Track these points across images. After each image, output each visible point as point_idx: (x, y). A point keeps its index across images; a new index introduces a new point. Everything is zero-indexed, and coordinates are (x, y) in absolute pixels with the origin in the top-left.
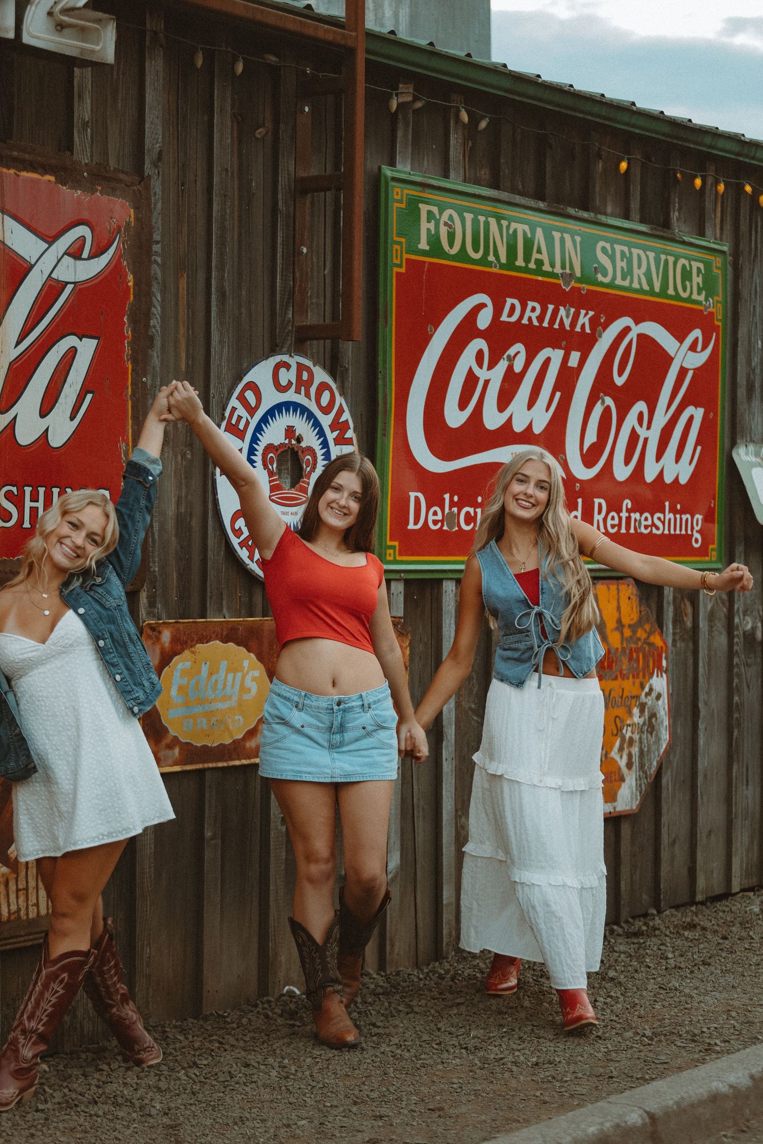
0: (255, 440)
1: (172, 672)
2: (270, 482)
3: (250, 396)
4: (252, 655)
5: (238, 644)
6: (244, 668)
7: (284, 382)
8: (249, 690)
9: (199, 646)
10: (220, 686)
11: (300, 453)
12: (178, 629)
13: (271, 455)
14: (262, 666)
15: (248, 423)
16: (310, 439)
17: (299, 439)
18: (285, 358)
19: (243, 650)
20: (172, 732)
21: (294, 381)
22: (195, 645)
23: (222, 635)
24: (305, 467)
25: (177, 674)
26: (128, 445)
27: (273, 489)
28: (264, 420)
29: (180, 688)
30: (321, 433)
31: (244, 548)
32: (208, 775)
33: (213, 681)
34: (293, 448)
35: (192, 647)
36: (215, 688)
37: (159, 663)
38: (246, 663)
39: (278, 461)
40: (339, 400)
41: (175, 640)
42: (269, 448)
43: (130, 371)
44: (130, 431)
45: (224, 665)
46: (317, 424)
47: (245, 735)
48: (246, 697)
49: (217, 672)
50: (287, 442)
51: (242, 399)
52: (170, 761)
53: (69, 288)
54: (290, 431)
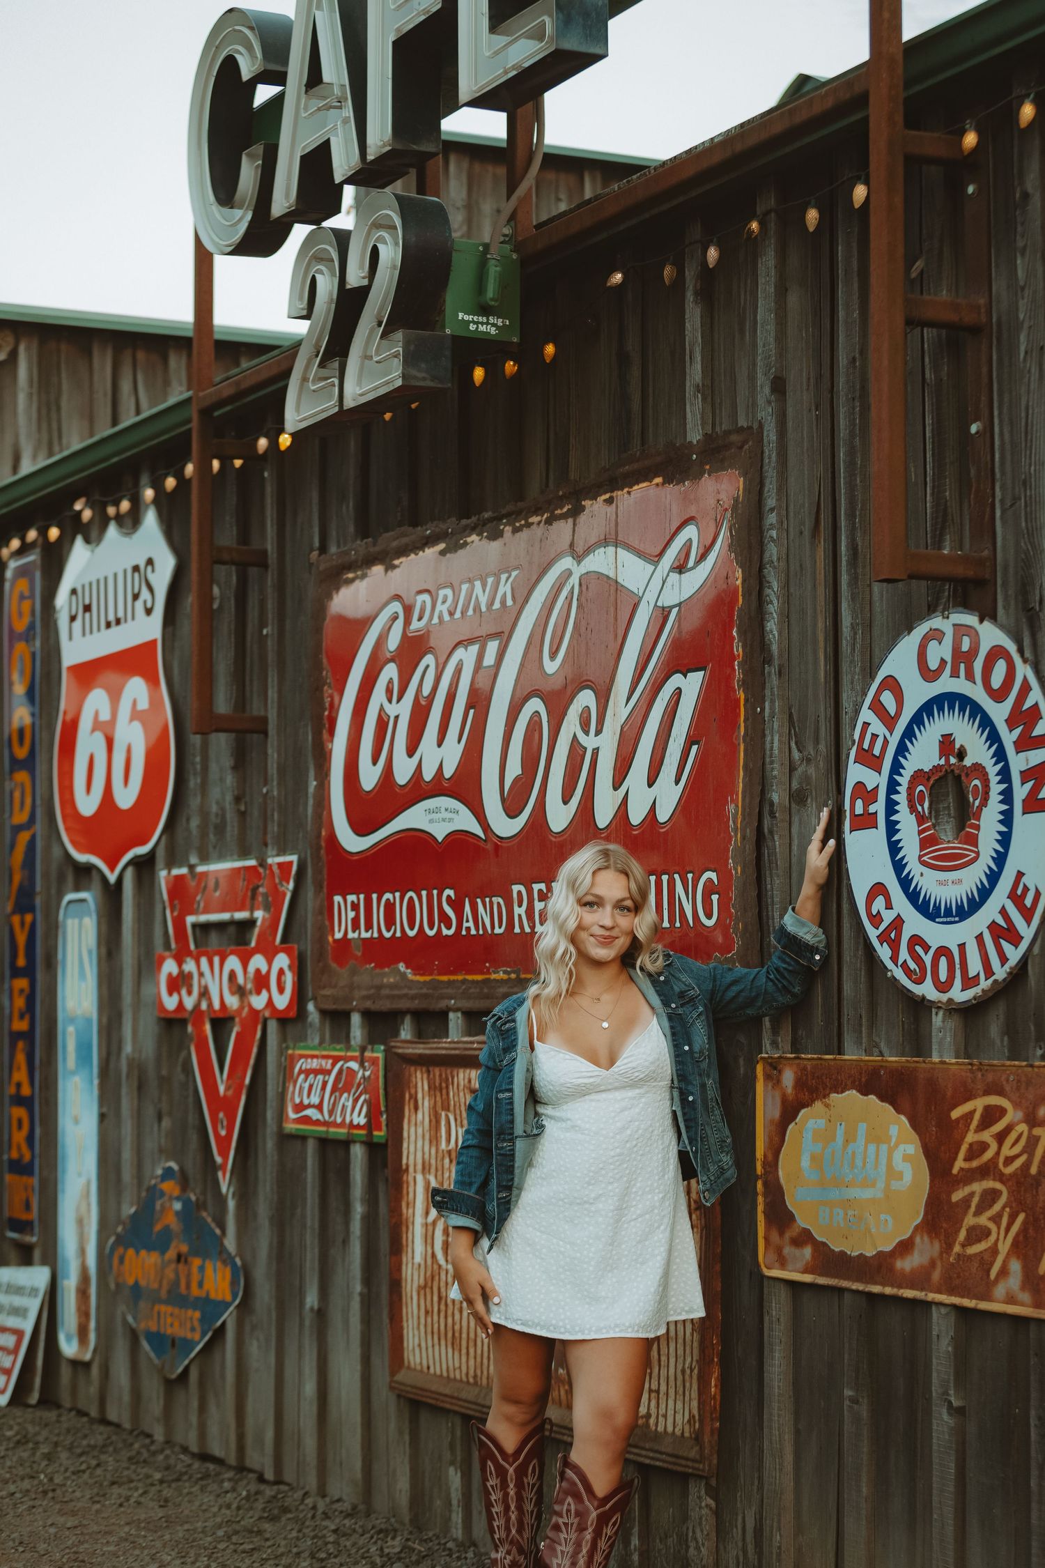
0: (896, 768)
1: (801, 1132)
2: (920, 832)
3: (888, 699)
4: (903, 1118)
5: (882, 1098)
6: (890, 1138)
7: (933, 664)
8: (900, 1176)
9: (833, 1095)
10: (859, 1163)
11: (963, 778)
12: (805, 1069)
13: (921, 788)
14: (917, 1137)
15: (886, 742)
16: (978, 752)
17: (961, 754)
18: (936, 622)
19: (889, 1108)
20: (802, 1222)
21: (948, 659)
22: (828, 1095)
23: (860, 1080)
24: (971, 799)
25: (808, 1136)
26: (737, 806)
27: (925, 843)
28: (909, 734)
29: (813, 1158)
30: (994, 738)
31: (885, 944)
32: (847, 1297)
33: (850, 1152)
34: (953, 771)
35: (824, 1097)
36: (853, 1165)
37: (781, 1116)
38: (894, 1131)
39: (930, 795)
40: (1024, 671)
41: (800, 1084)
42: (918, 776)
43: (742, 702)
44: (741, 785)
45: (862, 1127)
46: (986, 723)
47: (895, 1247)
48: (895, 1185)
49: (855, 1140)
50: (942, 762)
51: (878, 707)
52: (800, 1265)
53: (675, 611)
54: (947, 744)
